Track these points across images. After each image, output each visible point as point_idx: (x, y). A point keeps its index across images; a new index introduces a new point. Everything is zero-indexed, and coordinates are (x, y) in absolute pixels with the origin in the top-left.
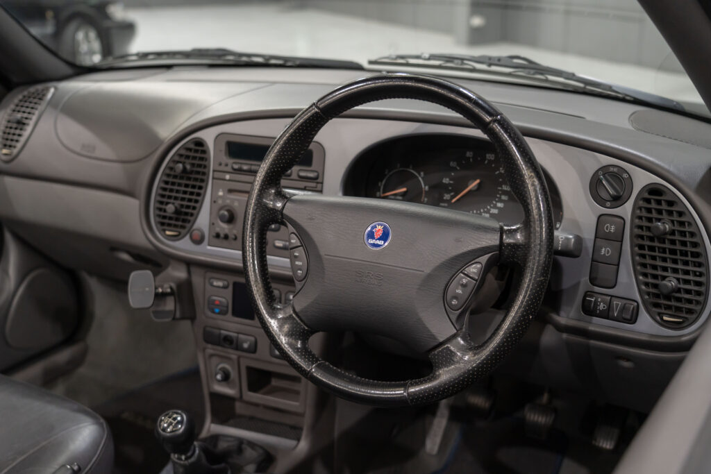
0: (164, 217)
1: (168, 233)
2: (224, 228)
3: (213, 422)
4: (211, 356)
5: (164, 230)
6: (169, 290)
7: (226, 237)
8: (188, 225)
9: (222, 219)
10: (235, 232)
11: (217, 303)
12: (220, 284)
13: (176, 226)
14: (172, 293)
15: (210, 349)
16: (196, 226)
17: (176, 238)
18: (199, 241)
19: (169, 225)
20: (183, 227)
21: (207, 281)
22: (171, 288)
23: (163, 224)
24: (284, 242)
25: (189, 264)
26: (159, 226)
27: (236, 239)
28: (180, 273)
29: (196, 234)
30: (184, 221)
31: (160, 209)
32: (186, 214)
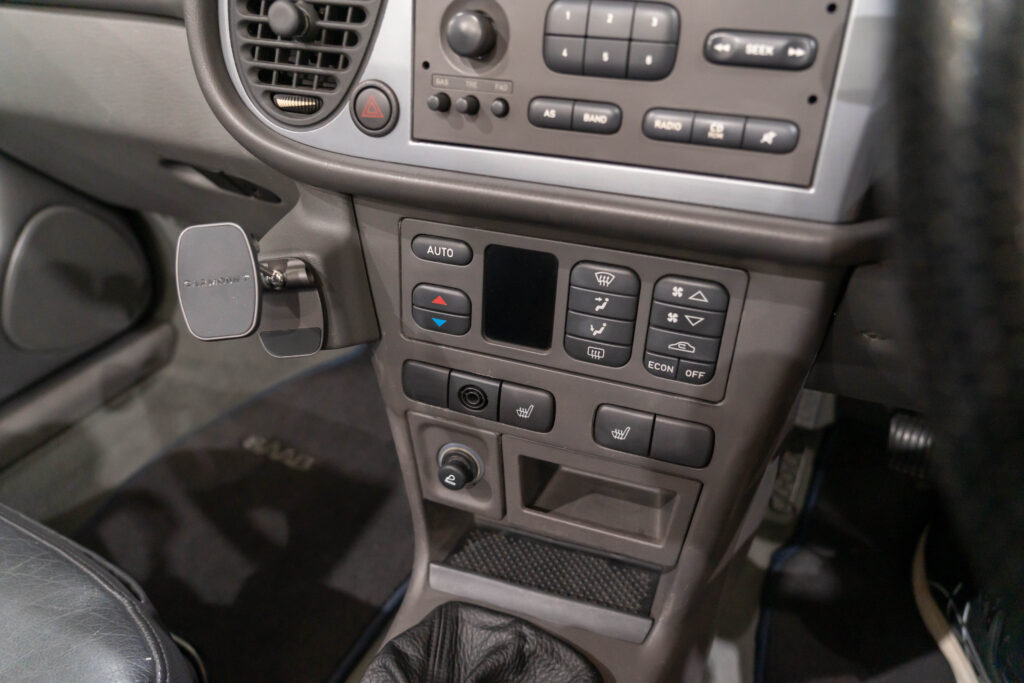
0: (267, 53)
1: (282, 102)
2: (461, 77)
3: (432, 560)
4: (425, 426)
5: (272, 95)
6: (303, 275)
7: (474, 108)
8: (343, 75)
9: (457, 45)
10: (502, 88)
11: (439, 301)
12: (448, 250)
13: (304, 80)
14: (314, 284)
15: (422, 412)
16: (367, 77)
17: (312, 114)
18: (380, 126)
19: (285, 78)
20: (327, 83)
21: (406, 243)
22: (309, 268)
23: (264, 76)
24: (688, 119)
25: (353, 194)
26: (253, 80)
27: (505, 112)
28: (329, 223)
29: (373, 100)
30: (331, 60)
31: (252, 27)
32: (335, 37)
